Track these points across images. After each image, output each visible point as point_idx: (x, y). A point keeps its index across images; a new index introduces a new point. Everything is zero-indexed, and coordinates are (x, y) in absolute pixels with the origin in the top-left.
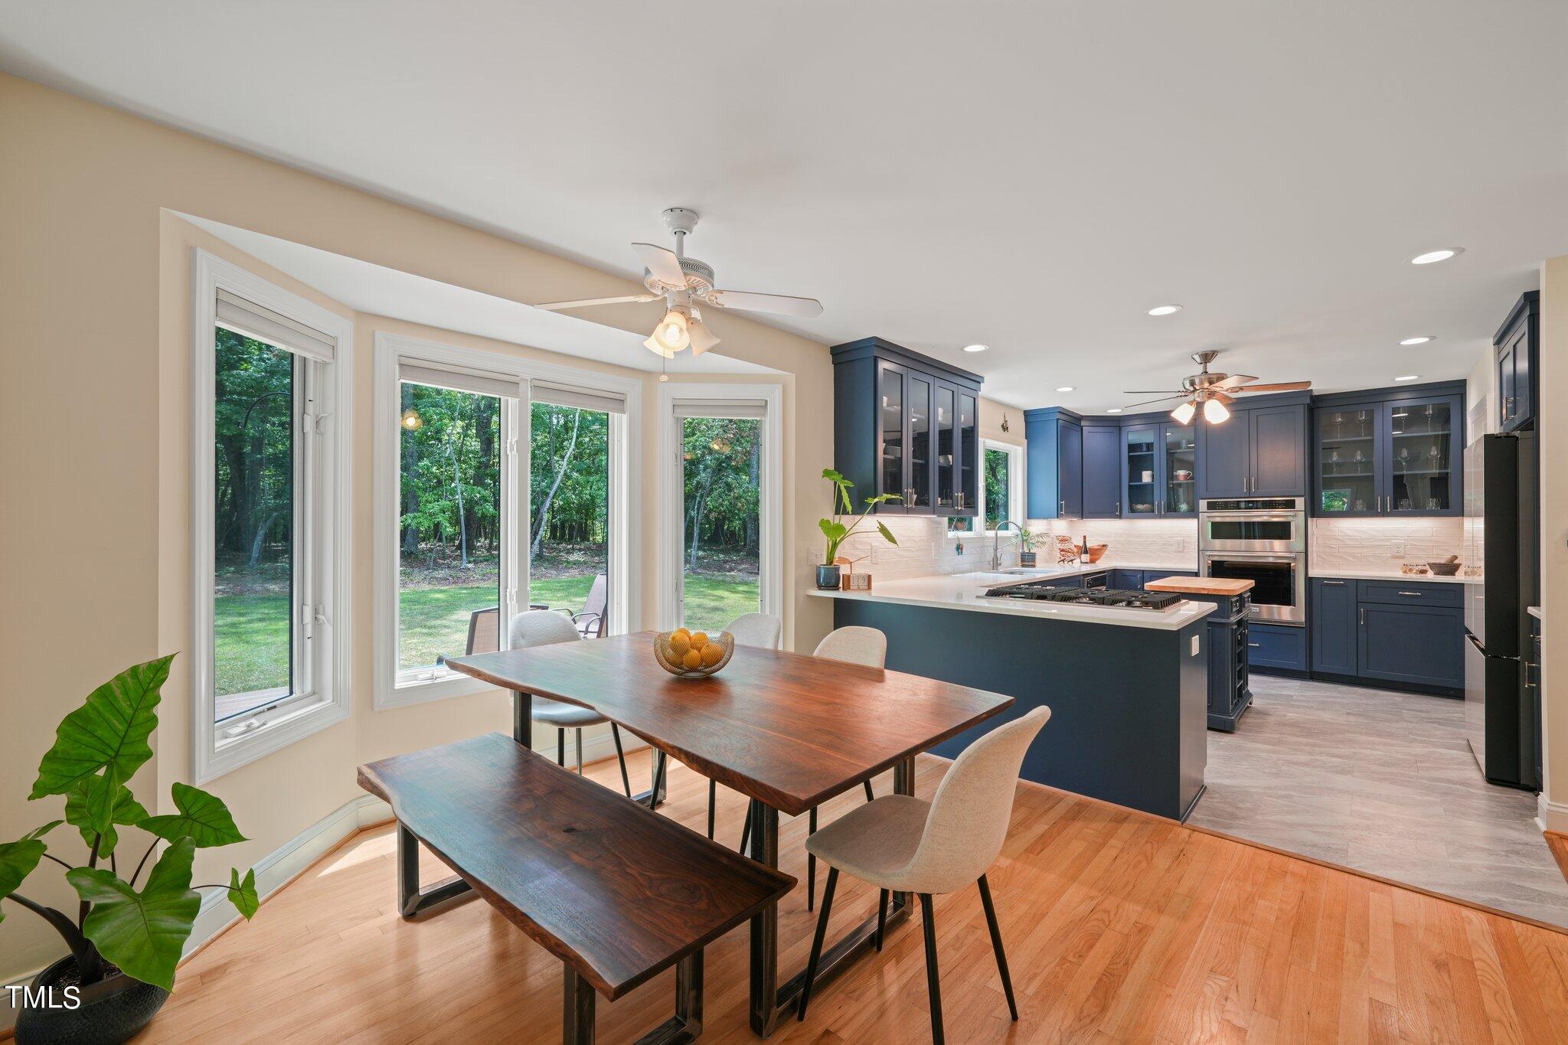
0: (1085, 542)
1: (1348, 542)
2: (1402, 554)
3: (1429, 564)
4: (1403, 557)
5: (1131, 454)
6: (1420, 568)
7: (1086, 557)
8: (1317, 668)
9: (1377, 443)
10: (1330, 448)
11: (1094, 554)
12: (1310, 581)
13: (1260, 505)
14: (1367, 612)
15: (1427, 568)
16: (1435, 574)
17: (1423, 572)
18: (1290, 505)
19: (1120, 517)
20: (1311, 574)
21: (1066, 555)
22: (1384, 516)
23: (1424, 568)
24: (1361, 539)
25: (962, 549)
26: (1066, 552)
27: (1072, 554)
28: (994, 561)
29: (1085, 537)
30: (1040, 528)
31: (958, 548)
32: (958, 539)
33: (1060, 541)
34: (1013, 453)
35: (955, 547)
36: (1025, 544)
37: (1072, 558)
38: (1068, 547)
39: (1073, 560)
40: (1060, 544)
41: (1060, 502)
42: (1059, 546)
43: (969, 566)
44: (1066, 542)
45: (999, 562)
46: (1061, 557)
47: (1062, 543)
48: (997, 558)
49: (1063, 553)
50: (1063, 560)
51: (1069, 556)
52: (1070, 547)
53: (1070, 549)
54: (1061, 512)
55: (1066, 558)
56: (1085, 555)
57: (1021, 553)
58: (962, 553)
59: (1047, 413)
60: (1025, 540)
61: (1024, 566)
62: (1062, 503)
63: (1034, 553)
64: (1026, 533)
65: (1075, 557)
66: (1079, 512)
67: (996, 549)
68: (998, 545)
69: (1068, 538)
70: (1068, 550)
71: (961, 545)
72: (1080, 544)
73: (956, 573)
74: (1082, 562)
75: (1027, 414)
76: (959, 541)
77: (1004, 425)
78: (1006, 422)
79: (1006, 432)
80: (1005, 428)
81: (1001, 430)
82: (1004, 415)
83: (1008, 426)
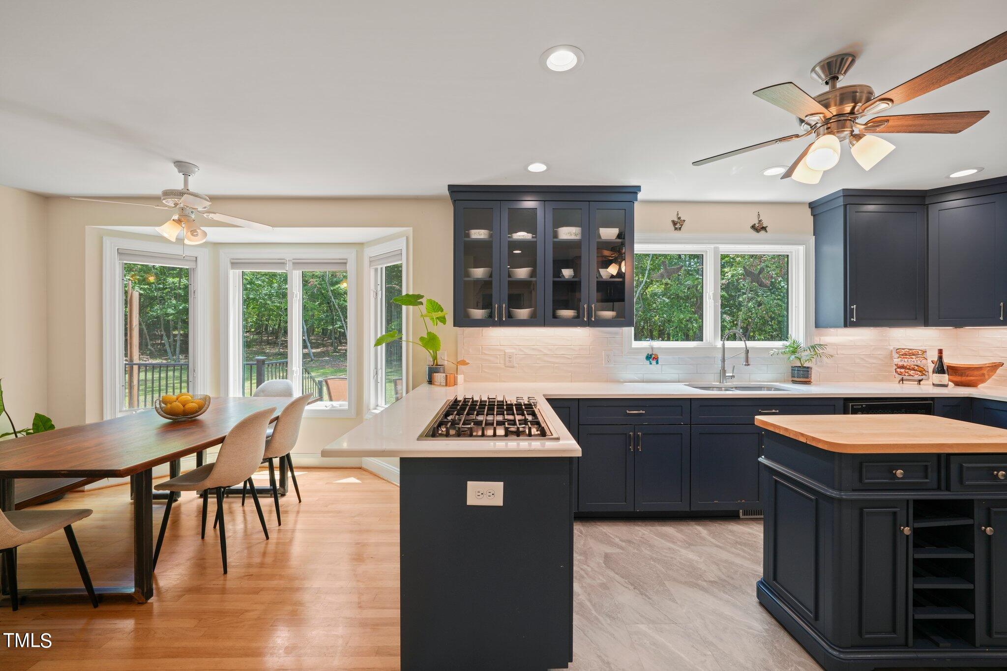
0: (940, 358)
7: (944, 378)
11: (961, 374)
21: (908, 373)
25: (656, 359)
26: (909, 369)
27: (919, 372)
28: (720, 373)
29: (940, 352)
30: (851, 338)
31: (649, 357)
32: (652, 349)
33: (902, 355)
34: (794, 254)
35: (645, 357)
36: (793, 357)
37: (917, 377)
38: (915, 363)
39: (920, 381)
40: (900, 359)
41: (850, 306)
42: (897, 361)
43: (675, 377)
44: (913, 357)
45: (727, 375)
46: (897, 375)
47: (904, 358)
48: (724, 371)
49: (903, 370)
50: (902, 380)
51: (913, 374)
52: (919, 363)
53: (917, 366)
54: (852, 319)
55: (905, 377)
56: (938, 375)
57: (792, 367)
58: (657, 363)
59: (834, 199)
60: (794, 352)
61: (794, 382)
62: (852, 307)
63: (808, 368)
64: (793, 344)
65: (924, 377)
66: (916, 319)
67: (724, 360)
68: (725, 356)
69: (920, 352)
70: (912, 366)
71: (655, 355)
72: (936, 359)
73: (643, 382)
74: (933, 384)
75: (813, 206)
76: (653, 351)
77: (757, 225)
78: (760, 221)
79: (763, 232)
80: (759, 228)
81: (752, 231)
82: (757, 214)
83: (764, 226)
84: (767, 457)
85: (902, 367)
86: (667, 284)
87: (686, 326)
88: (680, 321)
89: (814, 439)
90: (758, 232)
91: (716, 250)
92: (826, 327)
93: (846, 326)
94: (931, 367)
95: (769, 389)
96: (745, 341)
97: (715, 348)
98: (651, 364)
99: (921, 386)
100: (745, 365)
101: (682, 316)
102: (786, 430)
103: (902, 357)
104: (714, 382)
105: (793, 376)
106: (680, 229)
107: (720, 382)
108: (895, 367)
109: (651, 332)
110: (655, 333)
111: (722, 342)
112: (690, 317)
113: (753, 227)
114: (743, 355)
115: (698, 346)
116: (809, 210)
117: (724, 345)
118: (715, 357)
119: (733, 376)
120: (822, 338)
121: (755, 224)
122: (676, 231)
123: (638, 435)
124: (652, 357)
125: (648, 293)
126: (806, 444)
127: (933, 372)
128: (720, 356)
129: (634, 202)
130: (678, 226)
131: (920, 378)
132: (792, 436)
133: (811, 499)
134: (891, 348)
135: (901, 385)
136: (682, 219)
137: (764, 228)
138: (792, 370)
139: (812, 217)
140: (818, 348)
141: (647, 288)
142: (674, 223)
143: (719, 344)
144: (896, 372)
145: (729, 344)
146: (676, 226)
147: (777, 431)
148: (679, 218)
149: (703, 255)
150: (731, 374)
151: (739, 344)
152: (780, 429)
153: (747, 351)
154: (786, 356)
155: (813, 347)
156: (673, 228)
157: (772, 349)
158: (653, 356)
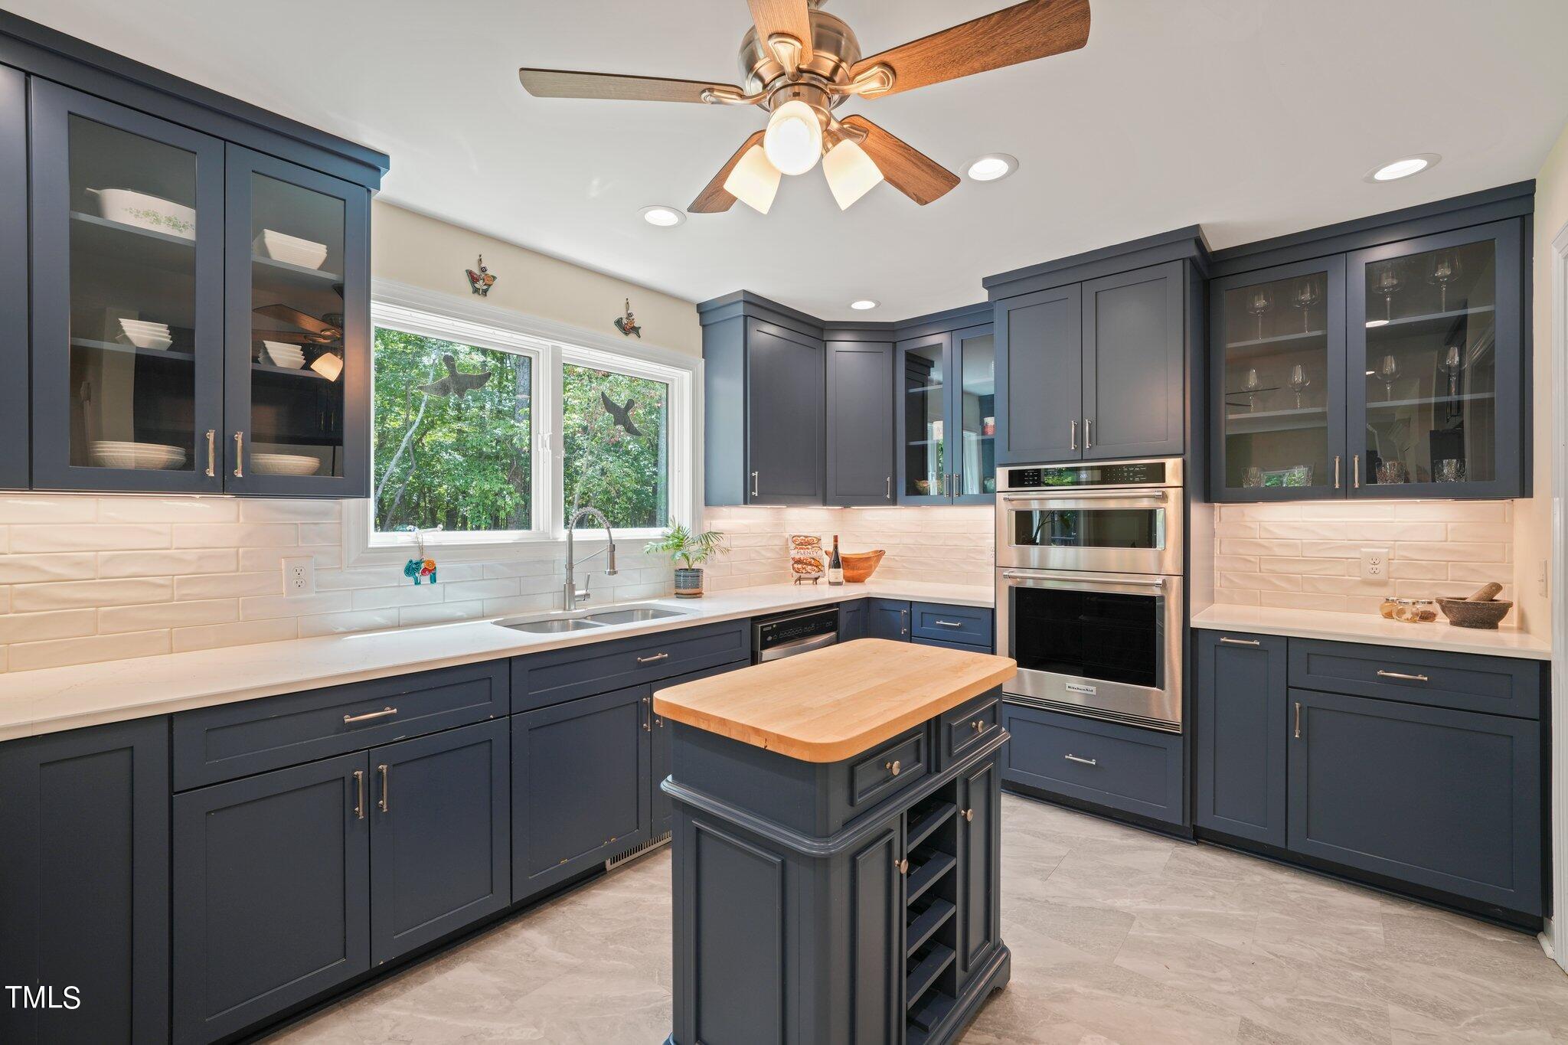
0: (836, 547)
1: (1278, 551)
2: (1382, 576)
3: (1440, 602)
4: (1382, 584)
5: (911, 391)
6: (1421, 607)
7: (839, 574)
8: (1204, 821)
9: (1335, 347)
10: (1244, 361)
11: (853, 567)
12: (1192, 636)
13: (1097, 475)
14: (1308, 710)
15: (1436, 608)
16: (1453, 623)
17: (1427, 617)
18: (1157, 474)
19: (894, 501)
20: (1196, 622)
21: (805, 569)
22: (1346, 497)
23: (1429, 608)
24: (1302, 544)
25: (430, 571)
26: (806, 564)
27: (815, 568)
28: (565, 591)
29: (836, 539)
30: (746, 522)
31: (412, 569)
32: (421, 548)
33: (798, 545)
34: (676, 383)
35: (402, 568)
36: (679, 554)
37: (814, 575)
38: (811, 556)
39: (816, 579)
40: (796, 550)
41: (751, 473)
42: (794, 553)
43: (476, 607)
44: (809, 547)
45: (577, 593)
46: (795, 574)
47: (800, 548)
48: (571, 586)
49: (800, 566)
50: (800, 579)
51: (809, 571)
52: (814, 555)
53: (813, 559)
54: (753, 493)
55: (803, 575)
56: (834, 570)
57: (676, 571)
58: (433, 580)
59: (729, 305)
60: (679, 546)
61: (679, 596)
62: (753, 474)
63: (698, 570)
64: (678, 532)
65: (820, 574)
66: (815, 495)
67: (570, 566)
68: (574, 558)
69: (815, 540)
70: (809, 560)
71: (429, 562)
72: (831, 549)
73: (399, 626)
74: (830, 583)
75: (702, 309)
76: (422, 554)
77: (625, 321)
78: (630, 315)
79: (633, 336)
80: (627, 327)
81: (616, 329)
82: (625, 301)
83: (636, 325)
84: (679, 780)
85: (799, 562)
86: (460, 431)
87: (494, 503)
88: (484, 494)
89: (780, 739)
90: (626, 334)
91: (556, 353)
92: (721, 505)
93: (745, 503)
94: (826, 561)
95: (645, 613)
96: (608, 528)
97: (556, 543)
98: (417, 583)
99: (818, 586)
100: (610, 573)
101: (487, 487)
102: (723, 722)
103: (799, 547)
104: (554, 608)
105: (677, 587)
106: (485, 292)
107: (565, 609)
108: (792, 562)
109: (433, 512)
110: (440, 515)
111: (567, 532)
112: (501, 489)
113: (619, 323)
114: (606, 555)
115: (520, 539)
116: (696, 317)
117: (570, 536)
118: (554, 561)
119: (587, 596)
120: (714, 522)
121: (622, 319)
122: (476, 295)
123: (380, 772)
124: (420, 569)
125: (426, 445)
126: (764, 751)
127: (829, 565)
128: (562, 557)
129: (369, 191)
130: (480, 285)
131: (817, 575)
132: (735, 735)
133: (772, 864)
134: (787, 535)
135: (798, 586)
136: (490, 272)
137: (635, 330)
138: (677, 576)
139: (701, 328)
140: (712, 538)
141: (424, 434)
142: (473, 278)
143: (562, 535)
144: (794, 568)
145: (581, 534)
146: (477, 286)
147: (703, 726)
148: (483, 270)
149: (530, 359)
150: (584, 592)
151: (598, 534)
152: (709, 721)
153: (613, 548)
154: (667, 552)
155: (706, 537)
156: (471, 289)
157: (646, 541)
158: (423, 566)
